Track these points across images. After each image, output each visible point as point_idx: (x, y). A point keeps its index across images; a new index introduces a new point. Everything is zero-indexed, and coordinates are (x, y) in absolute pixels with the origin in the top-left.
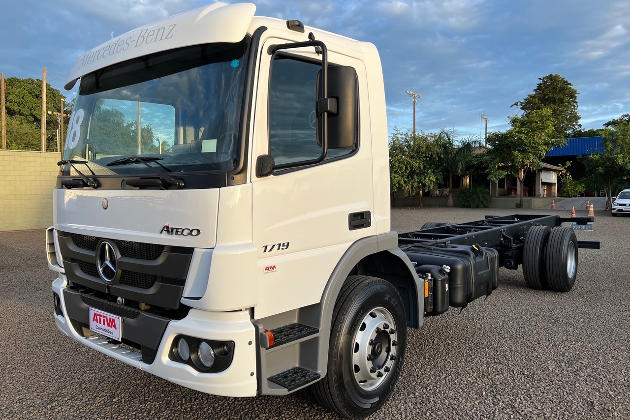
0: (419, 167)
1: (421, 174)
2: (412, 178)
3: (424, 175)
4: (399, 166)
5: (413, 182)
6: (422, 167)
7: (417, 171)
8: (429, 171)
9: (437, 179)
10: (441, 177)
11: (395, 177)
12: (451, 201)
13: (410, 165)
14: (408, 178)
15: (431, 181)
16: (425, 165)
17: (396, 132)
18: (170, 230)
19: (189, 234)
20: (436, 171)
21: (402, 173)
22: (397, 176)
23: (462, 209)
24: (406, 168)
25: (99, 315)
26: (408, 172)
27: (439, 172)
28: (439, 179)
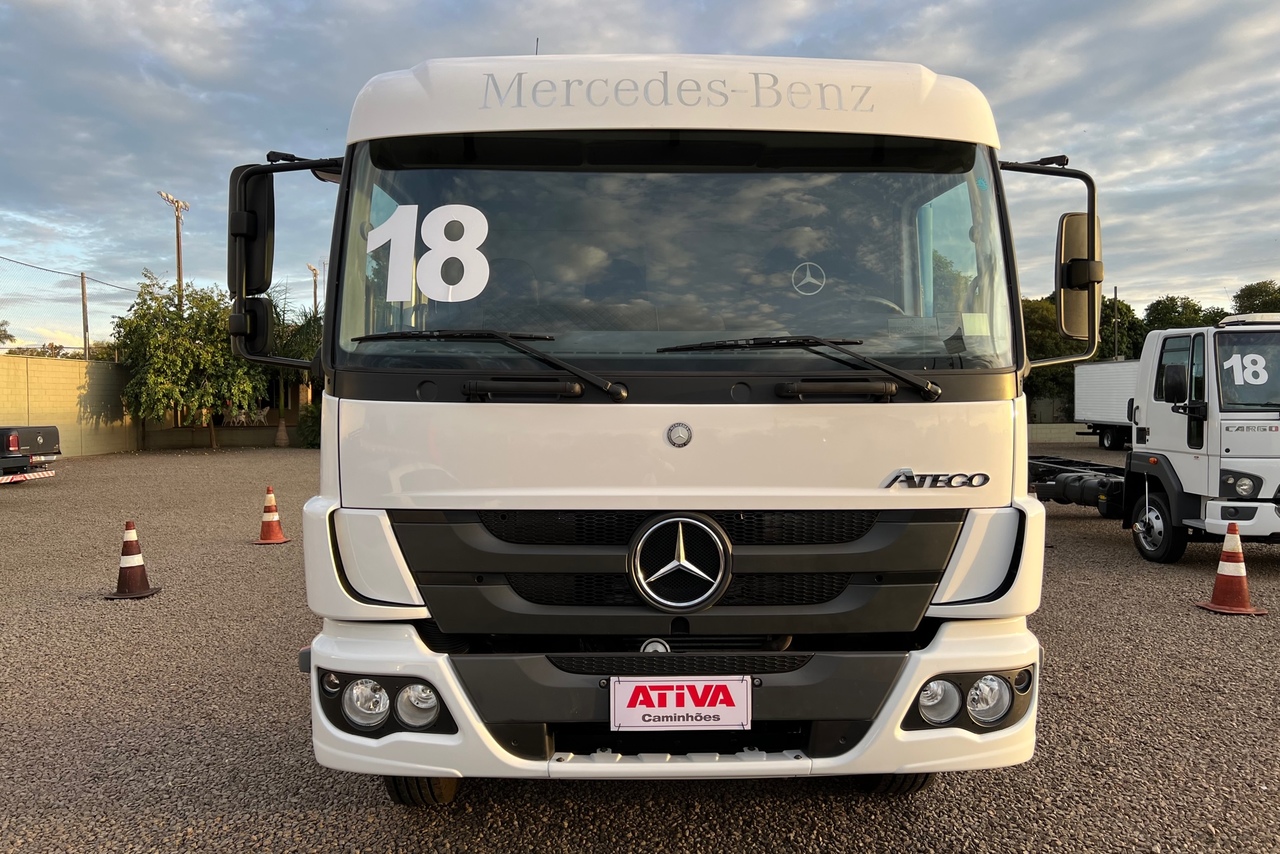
0: (215, 364)
1: (218, 377)
2: (198, 386)
3: (226, 379)
4: (165, 359)
5: (203, 396)
6: (221, 362)
7: (210, 371)
8: (240, 372)
9: (255, 388)
10: (264, 386)
11: (156, 384)
12: (282, 434)
13: (193, 357)
14: (187, 384)
15: (244, 392)
16: (227, 357)
17: (148, 282)
18: (916, 479)
19: (964, 484)
20: (252, 372)
21: (174, 374)
22: (161, 380)
23: (309, 451)
24: (185, 364)
25: (653, 688)
26: (187, 371)
27: (259, 373)
28: (258, 391)
